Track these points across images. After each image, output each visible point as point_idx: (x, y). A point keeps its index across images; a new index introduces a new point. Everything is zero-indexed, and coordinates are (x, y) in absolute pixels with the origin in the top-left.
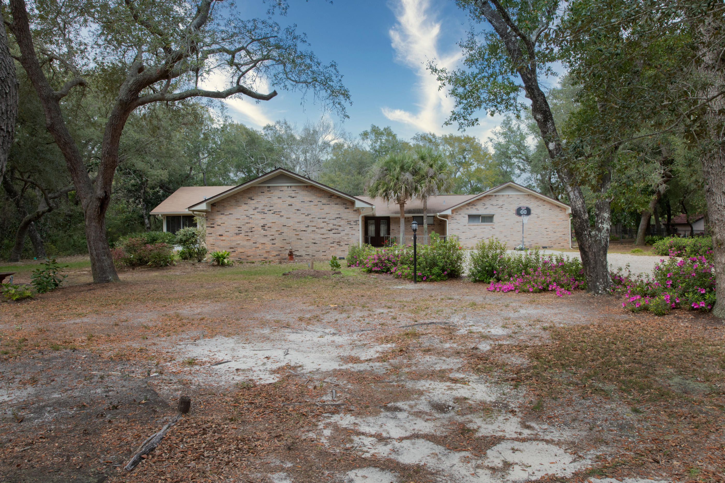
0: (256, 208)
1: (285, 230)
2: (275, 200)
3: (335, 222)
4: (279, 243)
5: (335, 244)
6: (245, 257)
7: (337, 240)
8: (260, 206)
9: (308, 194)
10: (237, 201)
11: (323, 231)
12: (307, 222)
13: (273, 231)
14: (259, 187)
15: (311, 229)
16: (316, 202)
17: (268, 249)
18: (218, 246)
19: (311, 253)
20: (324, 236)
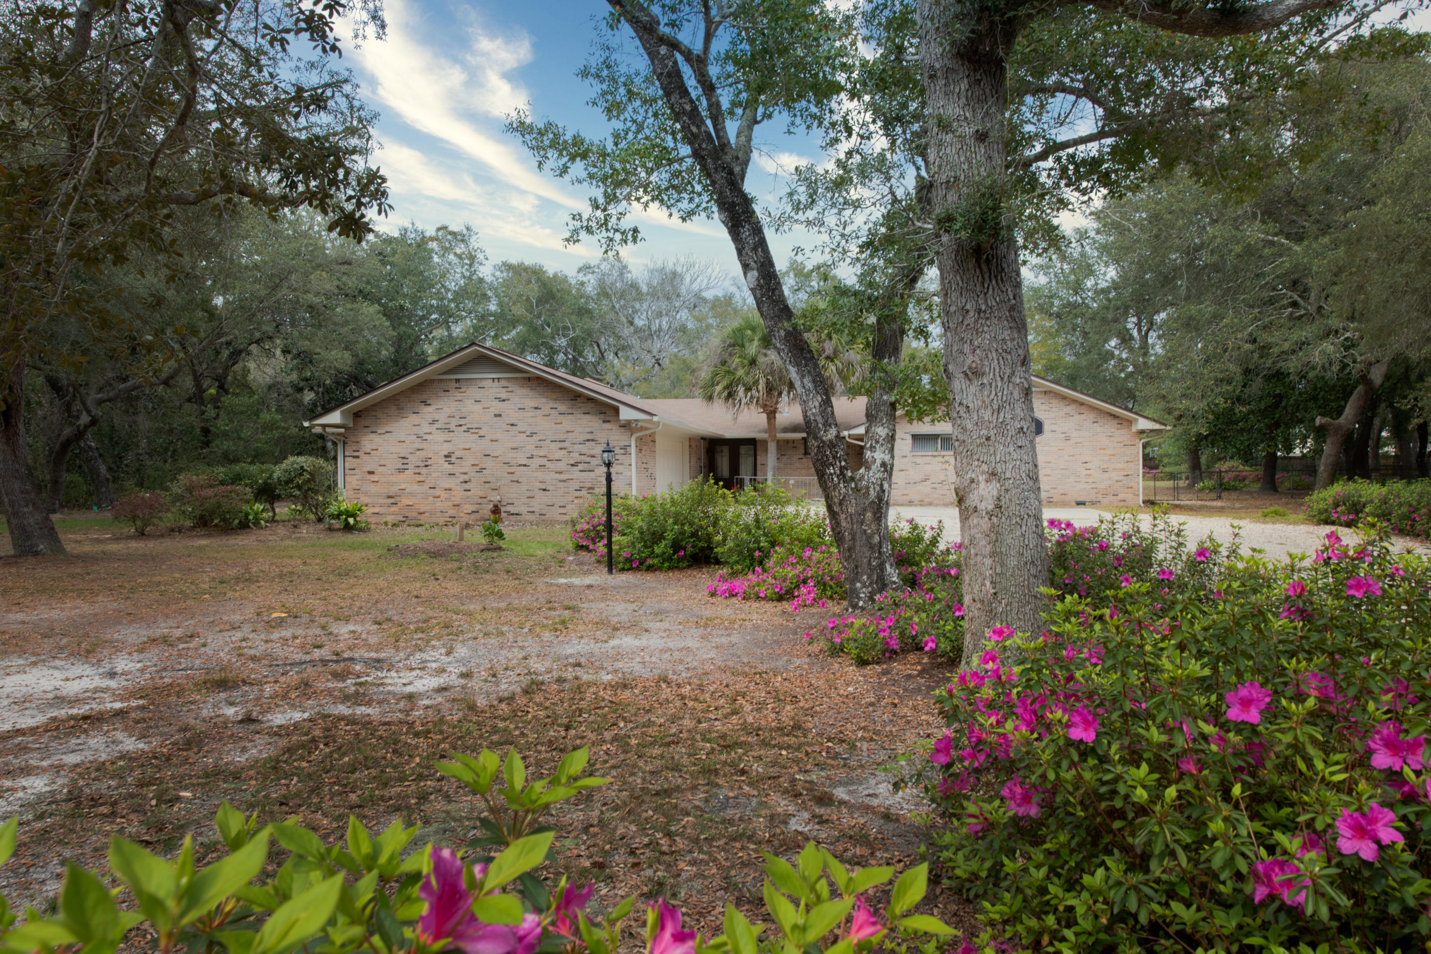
0: (434, 421)
1: (488, 463)
2: (469, 406)
3: (583, 449)
4: (477, 490)
5: (584, 493)
6: (415, 514)
7: (588, 485)
8: (442, 417)
9: (531, 393)
10: (400, 408)
11: (561, 466)
12: (530, 449)
13: (466, 466)
14: (441, 381)
15: (537, 462)
16: (546, 409)
17: (457, 500)
18: (366, 493)
19: (536, 509)
20: (563, 477)
